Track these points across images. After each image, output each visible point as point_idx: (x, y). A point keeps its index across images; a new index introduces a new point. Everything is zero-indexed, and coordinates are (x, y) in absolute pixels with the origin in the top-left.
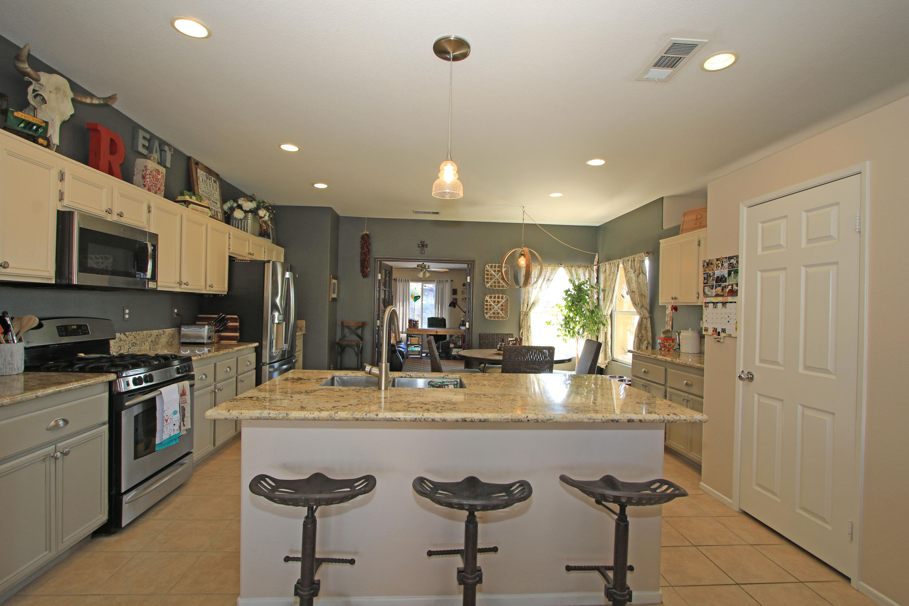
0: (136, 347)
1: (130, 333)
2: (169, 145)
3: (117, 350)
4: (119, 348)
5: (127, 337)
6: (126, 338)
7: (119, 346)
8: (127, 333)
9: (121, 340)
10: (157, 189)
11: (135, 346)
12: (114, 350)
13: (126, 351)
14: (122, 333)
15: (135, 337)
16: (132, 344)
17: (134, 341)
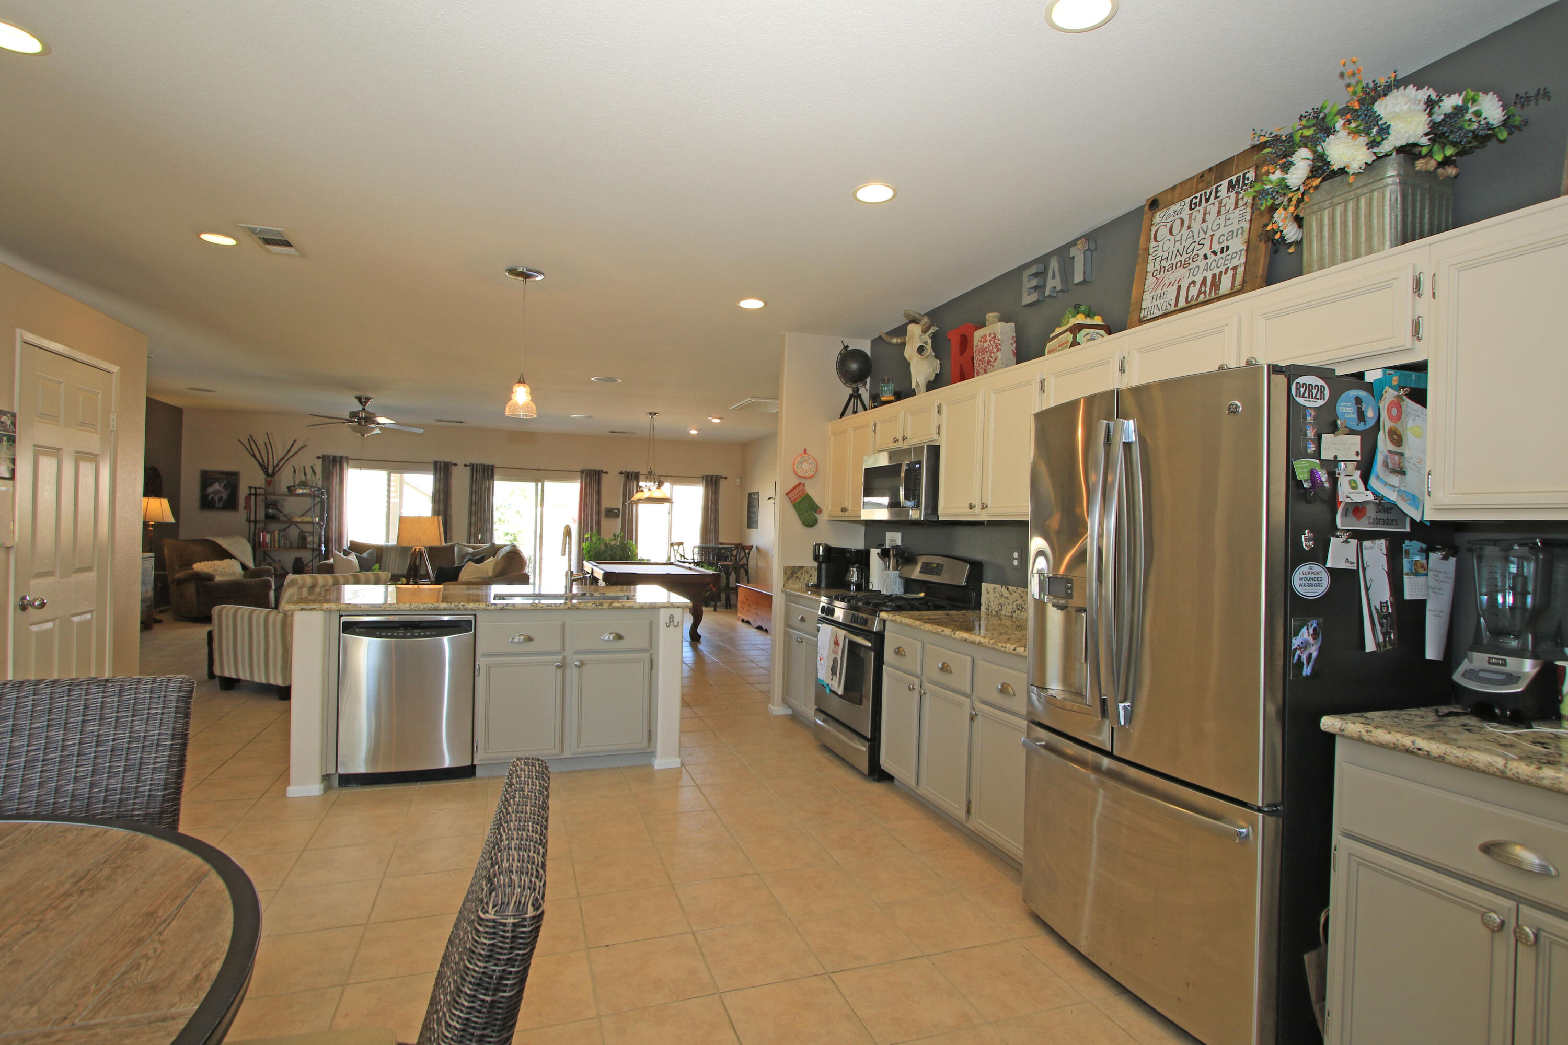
0: (1022, 613)
1: (1015, 588)
2: (1073, 243)
3: (997, 609)
4: (1000, 608)
5: (1011, 594)
6: (1009, 595)
7: (1000, 604)
8: (1010, 588)
9: (1002, 595)
10: (986, 364)
11: (1021, 611)
12: (994, 607)
13: (1009, 614)
14: (1004, 586)
15: (1022, 597)
16: (1017, 605)
17: (1020, 602)
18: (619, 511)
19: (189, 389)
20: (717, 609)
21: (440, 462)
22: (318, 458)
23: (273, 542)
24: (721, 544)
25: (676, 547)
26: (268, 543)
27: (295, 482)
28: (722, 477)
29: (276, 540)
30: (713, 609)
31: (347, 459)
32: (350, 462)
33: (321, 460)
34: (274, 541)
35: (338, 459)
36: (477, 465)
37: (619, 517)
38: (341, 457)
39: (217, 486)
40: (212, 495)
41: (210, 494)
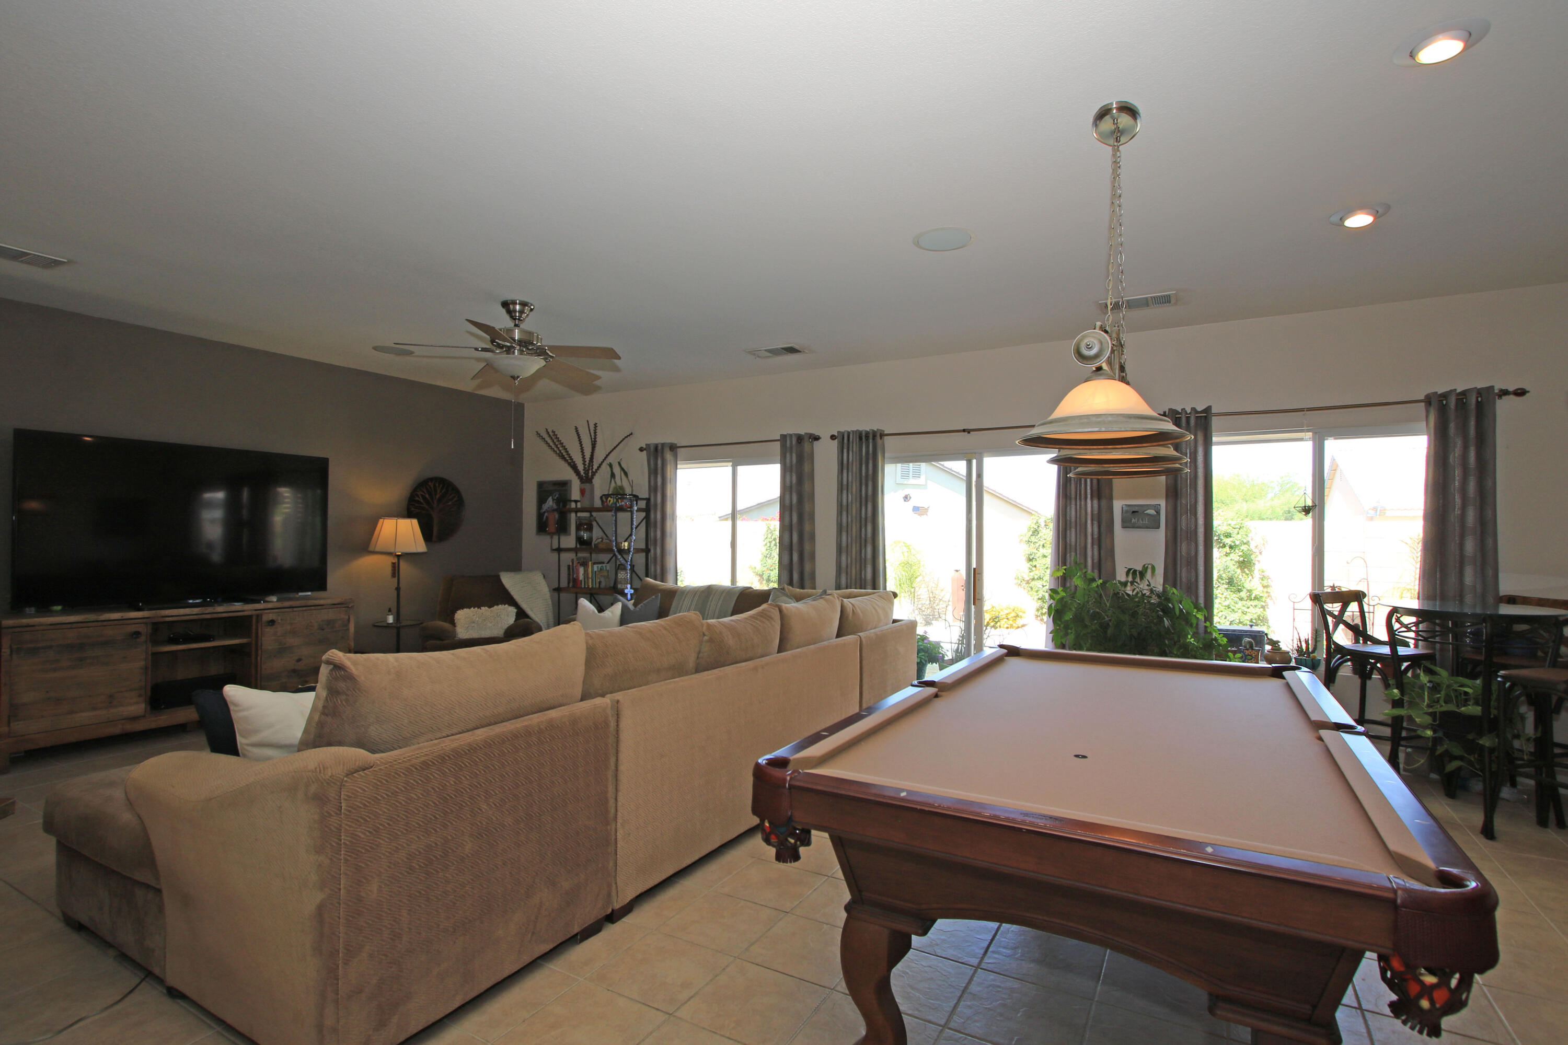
18: (1158, 513)
19: (375, 348)
20: (1499, 823)
21: (791, 435)
22: (641, 450)
23: (586, 579)
24: (1512, 600)
25: (1335, 608)
26: (581, 581)
27: (609, 490)
28: (1504, 393)
29: (590, 576)
30: (1478, 818)
31: (673, 448)
32: (681, 452)
33: (645, 452)
34: (588, 578)
35: (660, 447)
36: (849, 433)
37: (1158, 527)
38: (663, 445)
39: (550, 503)
40: (546, 514)
41: (545, 512)
